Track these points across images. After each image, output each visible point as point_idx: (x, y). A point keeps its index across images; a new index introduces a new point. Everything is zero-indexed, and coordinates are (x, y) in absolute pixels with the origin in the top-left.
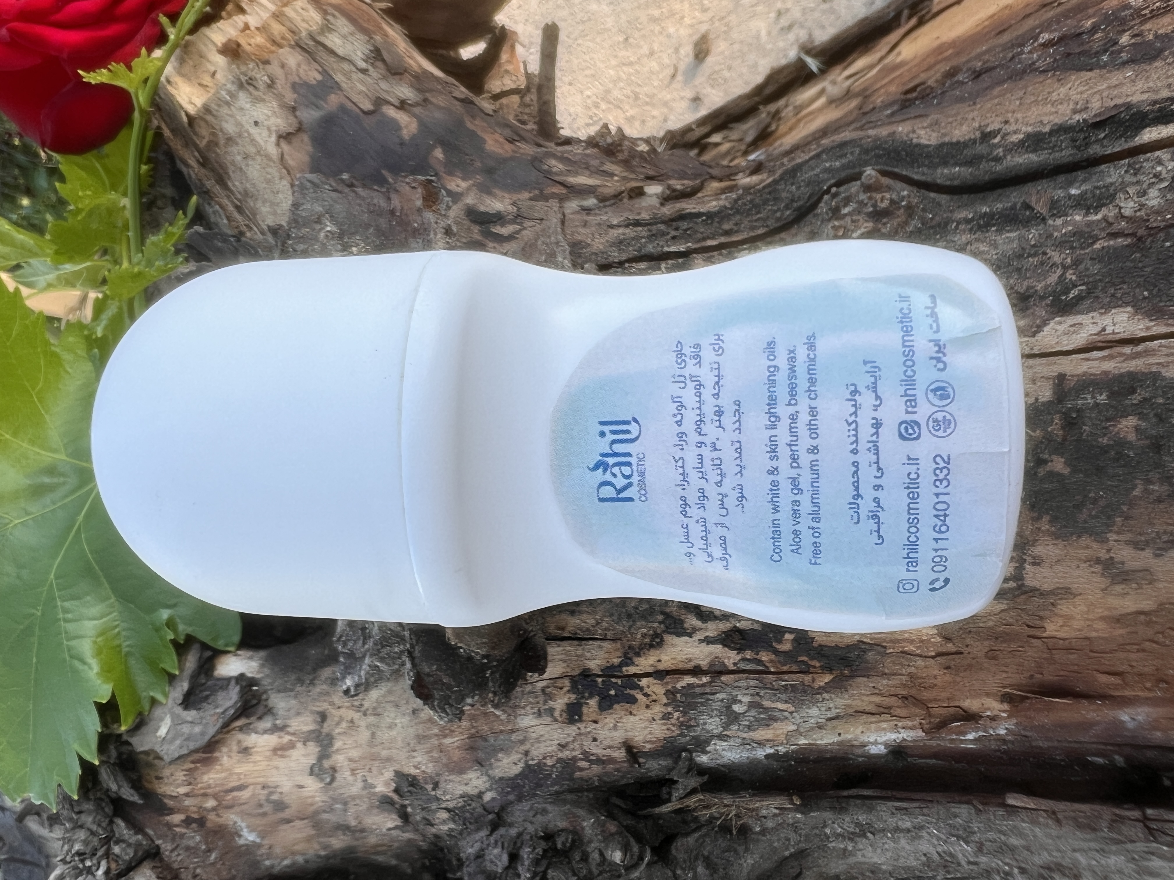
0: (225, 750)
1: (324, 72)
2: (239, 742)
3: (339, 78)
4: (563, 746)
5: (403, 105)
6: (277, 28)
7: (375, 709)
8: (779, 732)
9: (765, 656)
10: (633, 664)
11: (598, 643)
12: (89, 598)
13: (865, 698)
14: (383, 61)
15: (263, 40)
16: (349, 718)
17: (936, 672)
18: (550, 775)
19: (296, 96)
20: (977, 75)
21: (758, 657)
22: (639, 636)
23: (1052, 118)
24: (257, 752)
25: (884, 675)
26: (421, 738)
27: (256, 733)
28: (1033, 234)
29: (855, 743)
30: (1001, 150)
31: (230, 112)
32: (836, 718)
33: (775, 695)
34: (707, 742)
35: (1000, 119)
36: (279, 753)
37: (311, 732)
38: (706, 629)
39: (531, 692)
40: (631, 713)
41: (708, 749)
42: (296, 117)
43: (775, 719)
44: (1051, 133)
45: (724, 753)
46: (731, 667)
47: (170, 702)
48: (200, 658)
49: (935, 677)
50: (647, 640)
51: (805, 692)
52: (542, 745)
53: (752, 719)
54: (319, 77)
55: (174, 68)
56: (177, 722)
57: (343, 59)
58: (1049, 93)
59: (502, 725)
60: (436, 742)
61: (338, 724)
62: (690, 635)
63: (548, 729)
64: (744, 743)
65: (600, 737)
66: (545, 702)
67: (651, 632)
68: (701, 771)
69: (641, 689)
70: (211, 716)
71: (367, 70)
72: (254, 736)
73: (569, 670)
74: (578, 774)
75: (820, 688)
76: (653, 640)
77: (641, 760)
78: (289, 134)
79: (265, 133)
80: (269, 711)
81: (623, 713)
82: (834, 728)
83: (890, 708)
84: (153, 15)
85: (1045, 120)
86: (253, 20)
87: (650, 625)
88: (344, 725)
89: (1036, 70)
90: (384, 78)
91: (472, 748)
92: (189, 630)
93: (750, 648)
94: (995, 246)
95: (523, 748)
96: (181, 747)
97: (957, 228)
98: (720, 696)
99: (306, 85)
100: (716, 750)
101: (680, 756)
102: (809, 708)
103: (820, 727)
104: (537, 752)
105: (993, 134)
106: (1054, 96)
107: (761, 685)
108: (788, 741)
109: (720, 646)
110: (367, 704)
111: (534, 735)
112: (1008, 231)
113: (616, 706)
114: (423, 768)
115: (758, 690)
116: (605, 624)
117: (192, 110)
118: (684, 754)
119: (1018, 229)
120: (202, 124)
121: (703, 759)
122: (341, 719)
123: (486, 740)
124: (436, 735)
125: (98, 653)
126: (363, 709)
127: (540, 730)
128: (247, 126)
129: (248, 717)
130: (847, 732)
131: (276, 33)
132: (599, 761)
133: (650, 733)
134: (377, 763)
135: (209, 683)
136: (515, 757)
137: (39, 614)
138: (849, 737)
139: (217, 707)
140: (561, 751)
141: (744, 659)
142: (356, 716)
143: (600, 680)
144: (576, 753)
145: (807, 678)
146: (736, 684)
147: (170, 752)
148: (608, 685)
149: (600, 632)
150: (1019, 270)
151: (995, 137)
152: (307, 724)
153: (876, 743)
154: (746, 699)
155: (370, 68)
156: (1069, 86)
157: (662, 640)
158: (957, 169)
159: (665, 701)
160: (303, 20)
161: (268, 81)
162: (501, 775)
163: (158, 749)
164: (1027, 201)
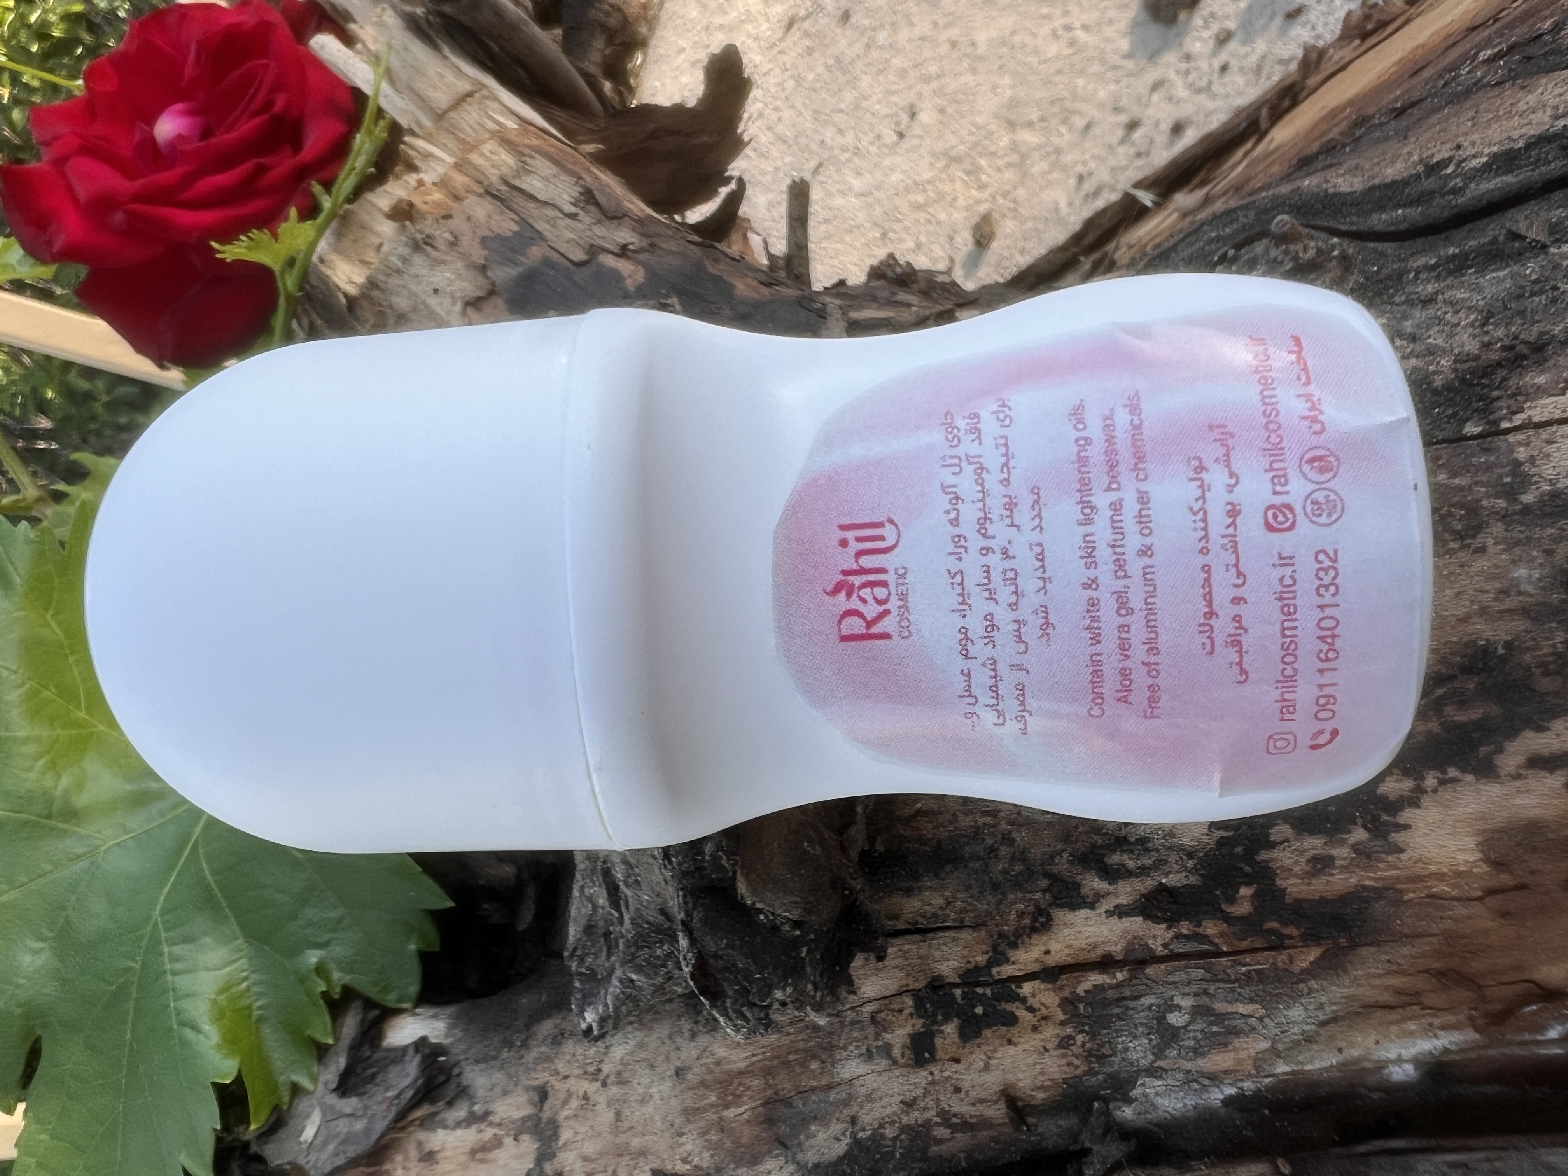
0: (399, 1158)
1: (523, 222)
2: (420, 1144)
3: (541, 226)
4: (909, 1105)
5: (623, 252)
6: (460, 180)
7: (619, 1073)
8: (1243, 1055)
9: (1211, 928)
10: (1007, 961)
11: (952, 933)
12: (207, 940)
13: (1377, 982)
14: (597, 204)
15: (442, 197)
16: (582, 1093)
17: (1488, 924)
18: (893, 1153)
19: (486, 252)
20: (1400, 113)
21: (1200, 930)
22: (1013, 916)
23: (1524, 131)
24: (445, 1158)
25: (1403, 938)
26: (689, 1113)
27: (445, 1127)
28: (1531, 269)
29: (1367, 1065)
30: (1458, 180)
31: (401, 282)
32: (1334, 1020)
33: (1232, 990)
34: (1131, 1082)
35: (1448, 146)
36: (479, 1156)
37: (524, 1119)
38: (1116, 894)
39: (853, 1023)
40: (1010, 1042)
41: (1134, 1093)
42: (488, 278)
43: (1237, 1032)
44: (1528, 147)
45: (1159, 1101)
46: (1160, 951)
47: (321, 1087)
48: (363, 1020)
49: (1486, 932)
50: (1026, 921)
51: (1280, 981)
52: (877, 1105)
53: (1200, 1036)
54: (516, 228)
55: (330, 245)
56: (330, 1117)
57: (546, 203)
58: (1512, 105)
59: (814, 1078)
60: (715, 1117)
61: (565, 1102)
62: (1092, 906)
63: (884, 1078)
64: (1191, 1079)
65: (965, 1085)
66: (877, 1036)
67: (1031, 908)
68: (1126, 1133)
69: (1023, 1000)
70: (380, 1103)
71: (576, 215)
72: (441, 1133)
73: (910, 981)
74: (934, 1149)
75: (1303, 971)
76: (1035, 920)
77: (1031, 1120)
78: (479, 299)
79: (447, 302)
80: (464, 1092)
81: (997, 1042)
82: (1332, 1038)
83: (1418, 994)
84: (303, 185)
85: (1515, 134)
86: (428, 177)
87: (1028, 896)
88: (574, 1103)
89: (1488, 84)
90: (599, 222)
91: (769, 1121)
92: (347, 979)
93: (1188, 916)
94: (1479, 289)
95: (847, 1112)
96: (336, 1154)
97: (1416, 278)
98: (1147, 1001)
99: (499, 238)
100: (1145, 1095)
101: (1090, 1110)
102: (1288, 1008)
103: (1309, 1040)
104: (869, 1117)
105: (1444, 163)
106: (1522, 106)
107: (1208, 976)
108: (1258, 1068)
109: (1141, 918)
110: (606, 1069)
111: (863, 1091)
112: (1493, 271)
113: (987, 1033)
114: (696, 1160)
115: (1204, 985)
116: (959, 904)
117: (352, 290)
118: (1096, 1105)
119: (1507, 266)
120: (365, 304)
121: (1127, 1113)
122: (570, 1095)
123: (791, 1105)
124: (713, 1106)
125: (219, 1016)
126: (601, 1077)
127: (872, 1082)
128: (423, 297)
129: (433, 1102)
130: (1351, 1045)
131: (458, 185)
132: (966, 1126)
133: (1042, 1073)
134: (625, 1160)
135: (377, 1056)
136: (836, 1128)
137: (137, 966)
138: (1355, 1053)
139: (387, 1089)
140: (908, 1114)
141: (1178, 937)
142: (590, 1087)
143: (958, 992)
144: (930, 1114)
145: (1282, 957)
146: (1171, 978)
147: (319, 1164)
148: (971, 999)
149: (953, 916)
150: (1521, 313)
151: (1447, 167)
152: (518, 1108)
153: (1399, 1060)
154: (1187, 1003)
155: (581, 212)
156: (1540, 90)
157: (1049, 918)
158: (1400, 212)
159: (1061, 1016)
160: (493, 166)
161: (452, 239)
162: (816, 1159)
163: (302, 1161)
164: (1514, 229)
